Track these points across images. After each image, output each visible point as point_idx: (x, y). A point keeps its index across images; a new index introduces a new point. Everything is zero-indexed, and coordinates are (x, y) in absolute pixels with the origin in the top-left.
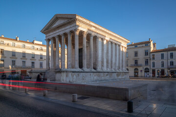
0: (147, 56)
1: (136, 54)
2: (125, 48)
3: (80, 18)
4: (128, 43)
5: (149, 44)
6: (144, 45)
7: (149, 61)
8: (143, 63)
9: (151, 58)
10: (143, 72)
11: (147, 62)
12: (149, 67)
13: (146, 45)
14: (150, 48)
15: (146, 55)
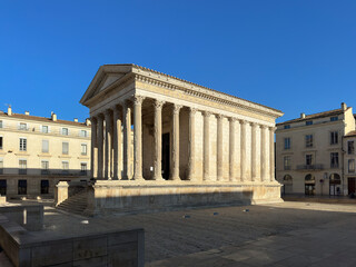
0: (335, 146)
1: (309, 141)
2: (270, 128)
3: (142, 73)
4: (278, 117)
5: (339, 117)
6: (328, 119)
7: (340, 156)
8: (327, 162)
9: (346, 148)
10: (327, 183)
11: (335, 159)
12: (339, 172)
13: (332, 120)
14: (344, 126)
15: (332, 143)
